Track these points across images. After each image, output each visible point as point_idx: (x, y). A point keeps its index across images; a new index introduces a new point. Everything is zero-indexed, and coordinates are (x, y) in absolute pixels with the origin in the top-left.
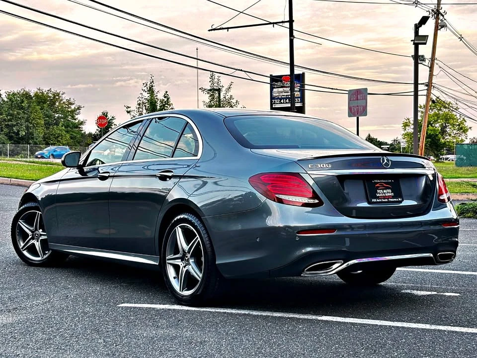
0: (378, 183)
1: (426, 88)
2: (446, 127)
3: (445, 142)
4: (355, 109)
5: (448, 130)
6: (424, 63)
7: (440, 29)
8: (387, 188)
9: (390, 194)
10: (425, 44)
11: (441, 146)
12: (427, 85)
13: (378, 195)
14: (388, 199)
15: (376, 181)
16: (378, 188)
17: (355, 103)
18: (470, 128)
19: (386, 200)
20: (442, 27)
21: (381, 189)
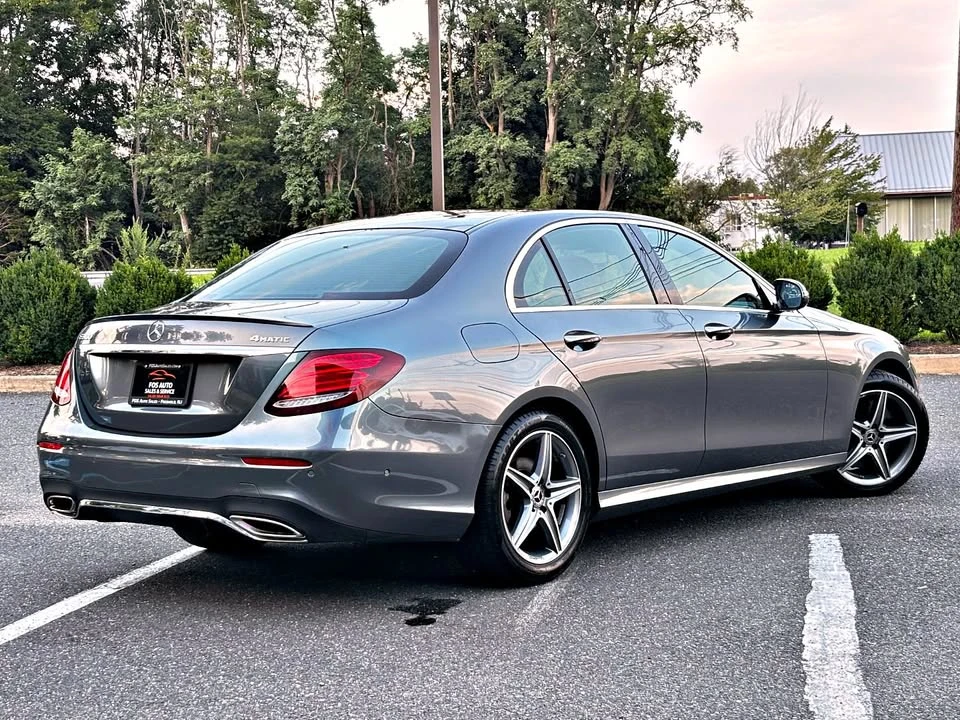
0: (154, 369)
8: (168, 379)
9: (169, 392)
13: (147, 391)
14: (159, 399)
15: (152, 366)
16: (151, 379)
19: (156, 402)
21: (155, 381)
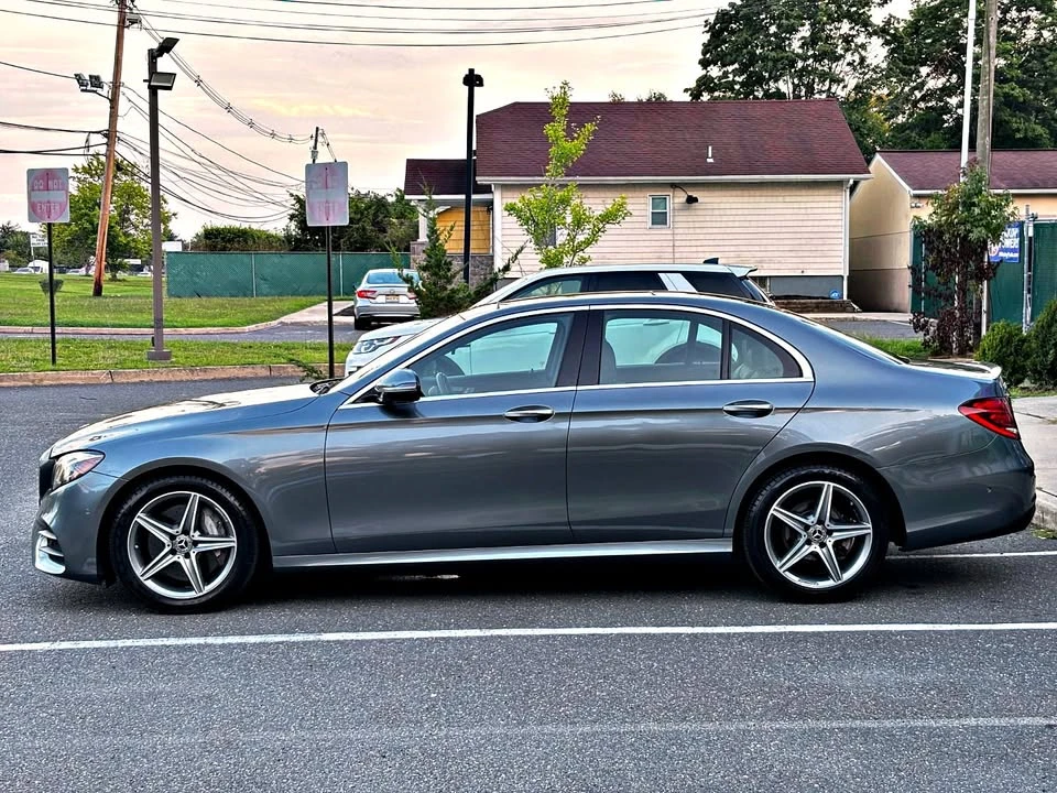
1: (105, 140)
2: (128, 212)
3: (129, 242)
4: (44, 207)
5: (132, 217)
6: (99, 90)
7: (128, 27)
10: (170, 88)
11: (121, 249)
12: (105, 136)
17: (43, 196)
18: (174, 215)
20: (133, 23)
